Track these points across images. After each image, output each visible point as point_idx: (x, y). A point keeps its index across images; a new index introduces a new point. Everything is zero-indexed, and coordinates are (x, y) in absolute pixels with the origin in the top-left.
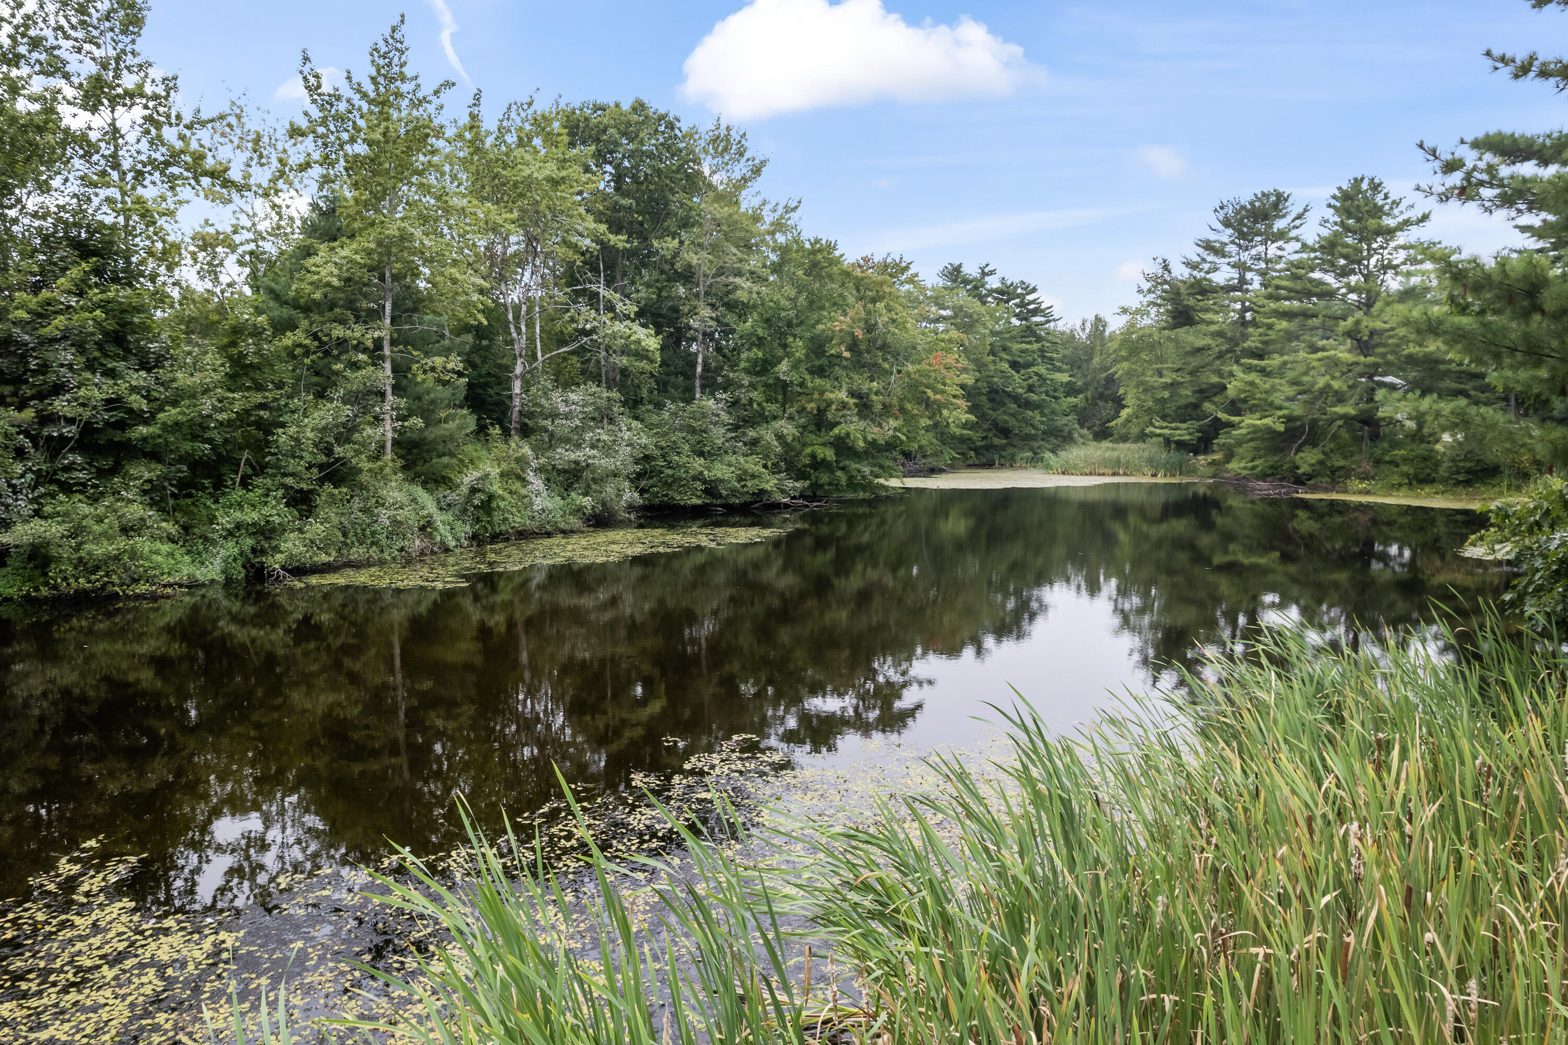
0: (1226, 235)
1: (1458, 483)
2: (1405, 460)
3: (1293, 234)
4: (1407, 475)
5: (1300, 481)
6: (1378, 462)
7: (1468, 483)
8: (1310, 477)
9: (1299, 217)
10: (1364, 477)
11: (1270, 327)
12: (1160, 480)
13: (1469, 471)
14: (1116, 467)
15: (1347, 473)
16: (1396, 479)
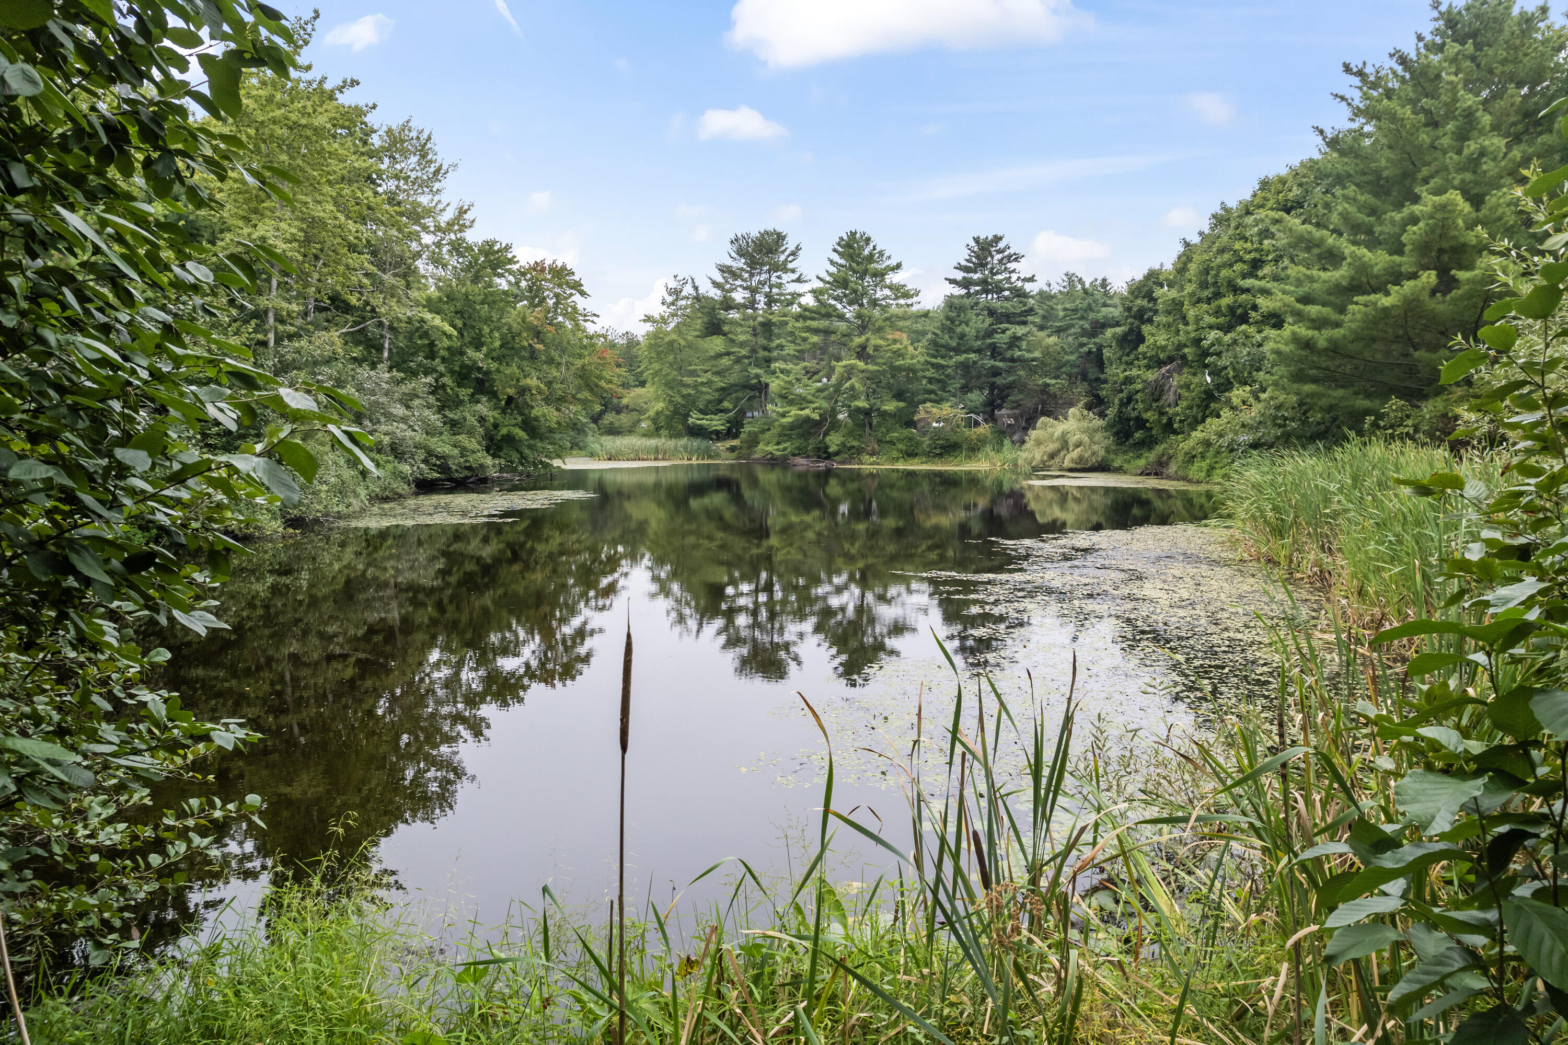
0: (741, 263)
1: (936, 455)
2: (899, 440)
3: (790, 266)
4: (901, 451)
5: (829, 456)
6: (880, 441)
7: (940, 455)
8: (837, 453)
9: (793, 254)
10: (872, 454)
11: (805, 340)
12: (694, 462)
13: (942, 447)
14: (657, 453)
15: (860, 451)
16: (895, 454)
